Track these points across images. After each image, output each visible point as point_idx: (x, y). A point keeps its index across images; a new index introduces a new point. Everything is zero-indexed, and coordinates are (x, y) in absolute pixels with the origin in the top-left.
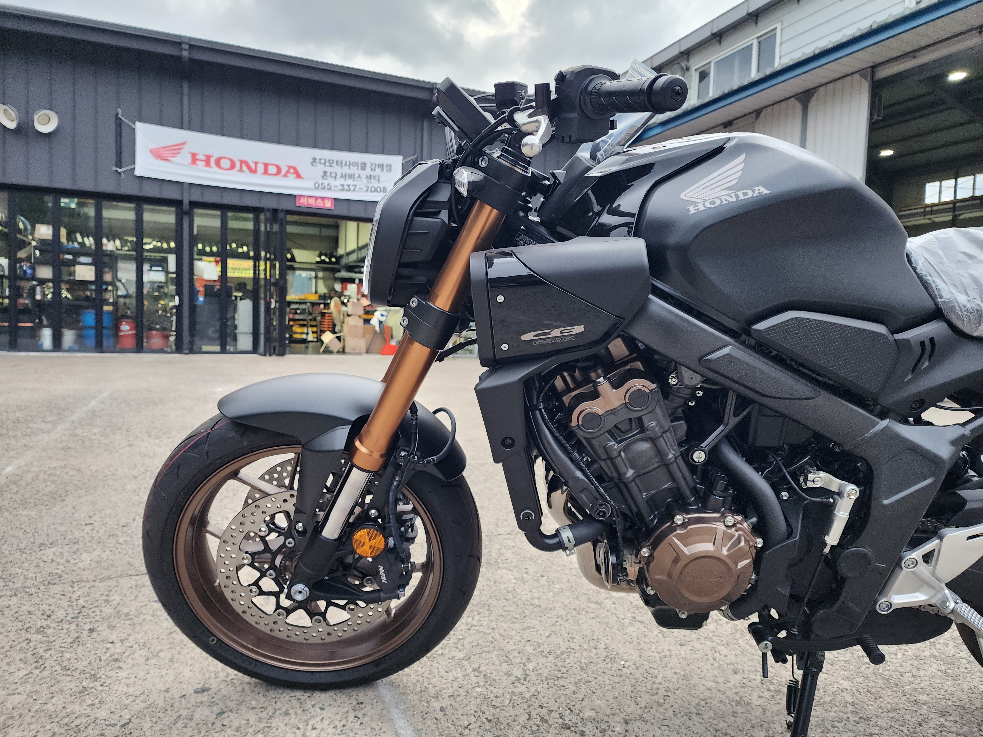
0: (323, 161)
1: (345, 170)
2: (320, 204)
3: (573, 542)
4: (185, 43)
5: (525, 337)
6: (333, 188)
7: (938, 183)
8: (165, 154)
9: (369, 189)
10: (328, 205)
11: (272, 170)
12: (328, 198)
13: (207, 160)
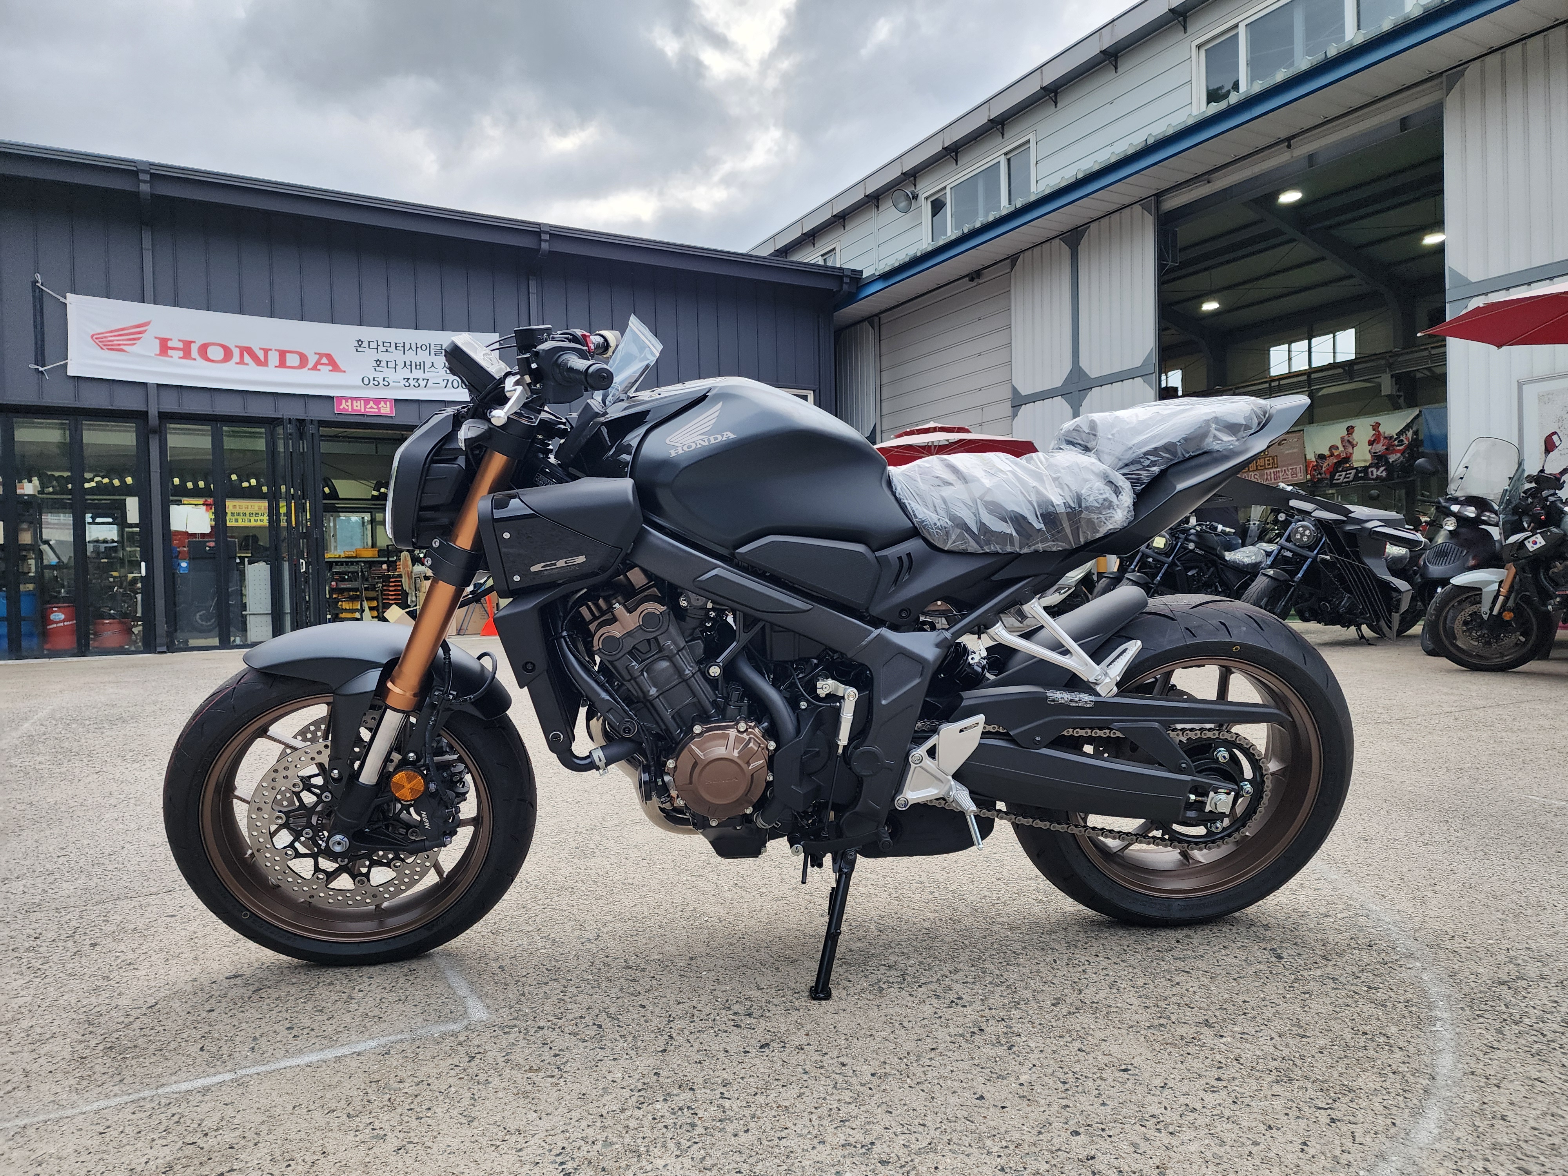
0: (373, 345)
1: (410, 356)
2: (372, 409)
3: (604, 760)
4: (144, 172)
5: (534, 569)
6: (391, 384)
7: (1286, 346)
8: (117, 340)
9: (450, 384)
10: (386, 409)
11: (293, 360)
12: (385, 400)
13: (186, 349)
